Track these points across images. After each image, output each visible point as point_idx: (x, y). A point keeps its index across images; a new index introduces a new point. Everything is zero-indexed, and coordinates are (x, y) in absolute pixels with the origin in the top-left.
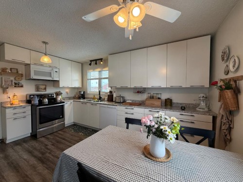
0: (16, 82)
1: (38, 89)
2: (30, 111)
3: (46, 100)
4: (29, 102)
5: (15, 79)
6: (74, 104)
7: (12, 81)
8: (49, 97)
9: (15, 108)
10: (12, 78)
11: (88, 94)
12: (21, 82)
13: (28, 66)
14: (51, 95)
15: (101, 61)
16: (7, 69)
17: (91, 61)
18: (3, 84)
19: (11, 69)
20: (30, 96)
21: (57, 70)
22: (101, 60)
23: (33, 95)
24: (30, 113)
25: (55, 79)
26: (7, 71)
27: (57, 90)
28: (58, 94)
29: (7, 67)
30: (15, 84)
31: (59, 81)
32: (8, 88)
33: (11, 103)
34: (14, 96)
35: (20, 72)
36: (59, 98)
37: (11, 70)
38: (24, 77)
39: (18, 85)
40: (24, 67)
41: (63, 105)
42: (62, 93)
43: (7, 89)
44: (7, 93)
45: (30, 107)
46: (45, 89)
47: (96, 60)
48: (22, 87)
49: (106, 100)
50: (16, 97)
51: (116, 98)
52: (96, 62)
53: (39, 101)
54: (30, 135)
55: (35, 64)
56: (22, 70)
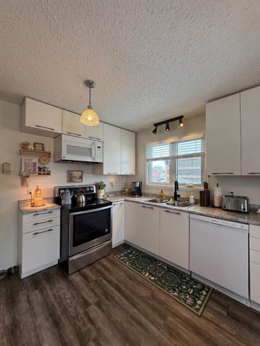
0: (41, 166)
1: (70, 178)
2: (59, 218)
3: (83, 198)
4: (57, 200)
5: (39, 161)
6: (125, 206)
7: (35, 164)
8: (86, 191)
9: (36, 213)
10: (35, 160)
11: (149, 187)
12: (47, 166)
13: (58, 137)
14: (90, 188)
15: (181, 122)
16: (29, 144)
17: (156, 125)
18: (23, 170)
19: (35, 144)
20: (60, 190)
21: (100, 145)
22: (180, 119)
23: (64, 189)
24: (59, 224)
25: (97, 160)
26: (29, 147)
27: (98, 180)
28: (99, 186)
29: (29, 142)
30: (40, 169)
31: (102, 163)
32: (28, 177)
33: (33, 201)
34: (37, 190)
35: (47, 150)
36: (102, 194)
37: (34, 147)
38: (52, 158)
39: (43, 172)
40: (52, 140)
41: (110, 209)
42: (105, 185)
43: (28, 179)
44: (27, 186)
45: (59, 211)
46: (81, 177)
47: (167, 122)
48: (49, 174)
49: (192, 201)
50: (39, 192)
51: (221, 199)
52: (167, 126)
53: (72, 199)
54: (57, 263)
55: (69, 134)
56: (49, 145)
